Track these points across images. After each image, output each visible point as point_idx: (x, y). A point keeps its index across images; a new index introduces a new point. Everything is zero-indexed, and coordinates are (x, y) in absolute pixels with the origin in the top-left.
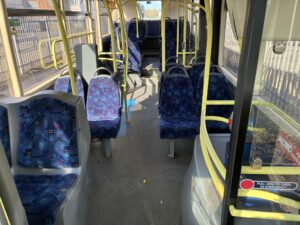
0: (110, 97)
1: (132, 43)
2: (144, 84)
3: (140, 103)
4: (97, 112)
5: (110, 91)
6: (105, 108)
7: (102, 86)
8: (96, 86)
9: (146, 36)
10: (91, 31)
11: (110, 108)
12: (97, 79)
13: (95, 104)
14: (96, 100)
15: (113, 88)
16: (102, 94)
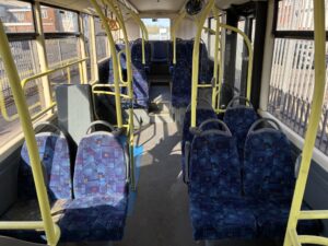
0: (112, 166)
1: (136, 70)
2: (152, 122)
3: (149, 152)
4: (90, 190)
5: (111, 157)
6: (102, 183)
7: (98, 149)
8: (89, 150)
9: (152, 59)
10: (84, 57)
11: (111, 183)
12: (91, 138)
13: (88, 177)
14: (89, 171)
15: (116, 153)
16: (98, 162)
